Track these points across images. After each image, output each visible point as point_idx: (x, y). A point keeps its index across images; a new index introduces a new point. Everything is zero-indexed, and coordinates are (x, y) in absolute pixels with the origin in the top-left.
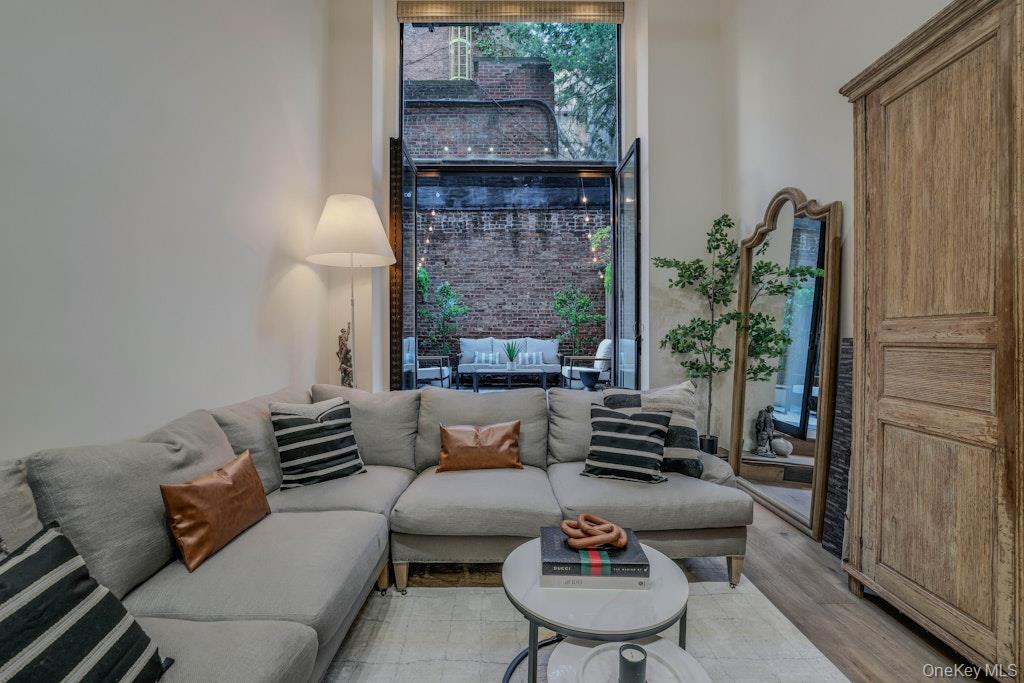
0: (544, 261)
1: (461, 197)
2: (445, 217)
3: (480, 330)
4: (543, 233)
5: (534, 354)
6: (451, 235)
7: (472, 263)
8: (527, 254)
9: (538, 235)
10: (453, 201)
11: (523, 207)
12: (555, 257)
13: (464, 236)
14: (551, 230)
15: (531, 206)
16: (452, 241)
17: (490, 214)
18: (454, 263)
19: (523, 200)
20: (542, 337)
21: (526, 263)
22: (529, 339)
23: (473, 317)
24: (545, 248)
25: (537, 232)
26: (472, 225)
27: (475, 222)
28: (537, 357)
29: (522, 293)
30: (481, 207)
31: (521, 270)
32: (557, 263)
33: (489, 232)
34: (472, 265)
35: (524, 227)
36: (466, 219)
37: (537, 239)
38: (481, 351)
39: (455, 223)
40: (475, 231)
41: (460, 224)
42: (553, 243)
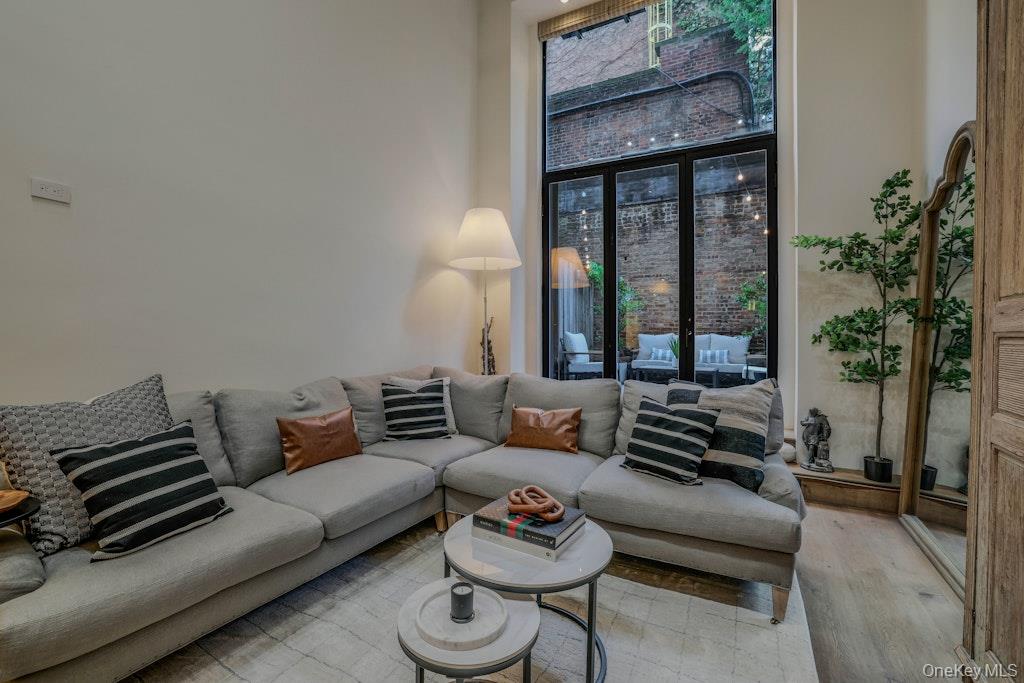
0: (733, 249)
1: (640, 190)
2: (624, 212)
3: (661, 325)
4: (732, 218)
5: (717, 352)
6: (630, 230)
7: (652, 256)
8: (714, 242)
9: (726, 220)
10: (632, 196)
11: (709, 192)
12: (747, 243)
13: (644, 229)
14: (742, 213)
15: (718, 190)
16: (632, 236)
17: (671, 203)
18: (635, 258)
19: (708, 183)
20: (731, 334)
21: (713, 253)
22: (713, 336)
23: (653, 313)
24: (735, 234)
25: (726, 217)
26: (652, 218)
27: (655, 214)
28: (722, 355)
29: (707, 285)
30: (662, 197)
31: (707, 261)
32: (750, 250)
33: (670, 222)
34: (652, 259)
35: (710, 213)
36: (645, 211)
37: (725, 225)
38: (658, 347)
39: (634, 218)
40: (655, 223)
41: (640, 218)
42: (744, 228)
